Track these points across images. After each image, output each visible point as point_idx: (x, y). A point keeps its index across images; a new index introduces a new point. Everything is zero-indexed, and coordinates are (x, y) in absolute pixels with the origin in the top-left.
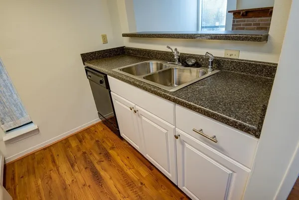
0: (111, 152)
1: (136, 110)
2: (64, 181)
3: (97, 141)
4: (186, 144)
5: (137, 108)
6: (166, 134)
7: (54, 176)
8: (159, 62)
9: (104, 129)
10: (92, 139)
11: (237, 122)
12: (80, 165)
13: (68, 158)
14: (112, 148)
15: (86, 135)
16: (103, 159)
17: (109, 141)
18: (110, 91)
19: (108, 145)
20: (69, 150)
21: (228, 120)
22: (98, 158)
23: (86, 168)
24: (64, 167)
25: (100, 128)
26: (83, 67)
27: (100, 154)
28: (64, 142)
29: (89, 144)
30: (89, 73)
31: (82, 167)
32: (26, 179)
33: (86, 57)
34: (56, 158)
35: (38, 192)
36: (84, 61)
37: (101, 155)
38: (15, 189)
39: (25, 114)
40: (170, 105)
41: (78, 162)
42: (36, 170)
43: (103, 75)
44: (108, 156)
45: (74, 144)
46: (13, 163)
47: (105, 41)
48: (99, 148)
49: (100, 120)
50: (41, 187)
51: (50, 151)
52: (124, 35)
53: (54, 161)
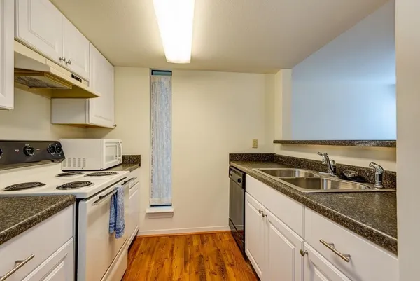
0: (228, 268)
1: (265, 214)
2: (172, 275)
3: (219, 250)
4: (315, 269)
5: (267, 212)
6: (294, 250)
7: (167, 265)
8: (308, 172)
9: (230, 240)
10: (214, 245)
11: (372, 231)
12: (192, 267)
13: (186, 253)
14: (232, 265)
15: (210, 239)
16: (217, 272)
17: (230, 255)
18: (245, 191)
19: (228, 259)
20: (189, 247)
21: (362, 227)
22: (212, 268)
23: (197, 273)
24: (178, 261)
25: (226, 238)
26: (228, 166)
27: (216, 265)
28: (188, 237)
29: (209, 249)
30: (231, 172)
31: (194, 270)
32: (144, 256)
33: (233, 158)
34: (175, 249)
35: (148, 273)
36: (231, 160)
37: (217, 267)
38: (132, 261)
39: (169, 195)
40: (298, 207)
41: (192, 262)
42: (155, 253)
43: (242, 173)
44: (223, 271)
45: (196, 242)
46: (141, 238)
47: (255, 146)
48: (218, 258)
49: (229, 229)
50: (151, 271)
51: (174, 240)
52: (275, 142)
53: (172, 252)
